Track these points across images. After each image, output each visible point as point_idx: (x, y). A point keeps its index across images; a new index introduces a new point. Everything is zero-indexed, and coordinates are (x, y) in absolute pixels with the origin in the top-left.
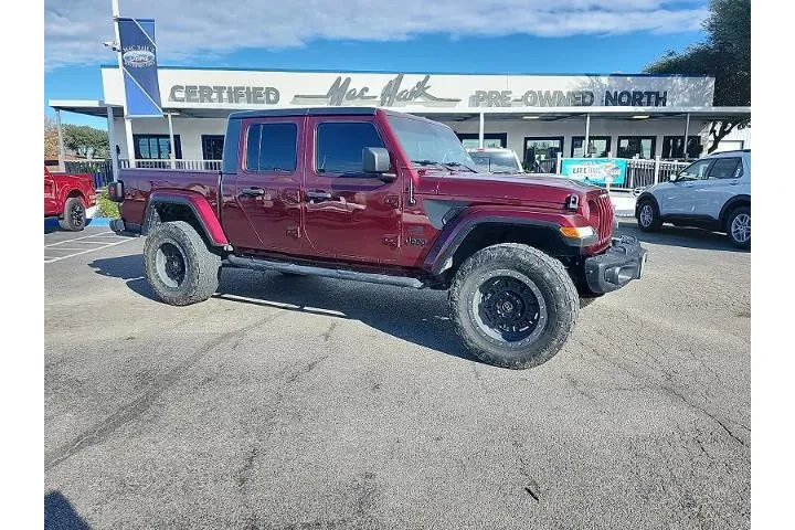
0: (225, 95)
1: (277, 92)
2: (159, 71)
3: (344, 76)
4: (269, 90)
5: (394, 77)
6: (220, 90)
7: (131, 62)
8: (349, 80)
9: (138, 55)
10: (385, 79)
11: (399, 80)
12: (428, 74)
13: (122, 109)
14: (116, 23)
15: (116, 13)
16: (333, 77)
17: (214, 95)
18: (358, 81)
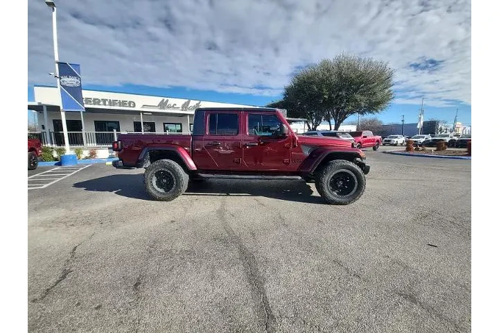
0: (107, 103)
1: (134, 104)
2: (83, 91)
3: (166, 99)
4: (130, 102)
5: (186, 100)
6: (104, 101)
7: (65, 84)
8: (167, 101)
9: (70, 81)
10: (183, 101)
11: (189, 102)
12: (200, 101)
13: (59, 107)
14: (57, 65)
15: (57, 59)
16: (161, 99)
17: (101, 103)
18: (172, 101)
